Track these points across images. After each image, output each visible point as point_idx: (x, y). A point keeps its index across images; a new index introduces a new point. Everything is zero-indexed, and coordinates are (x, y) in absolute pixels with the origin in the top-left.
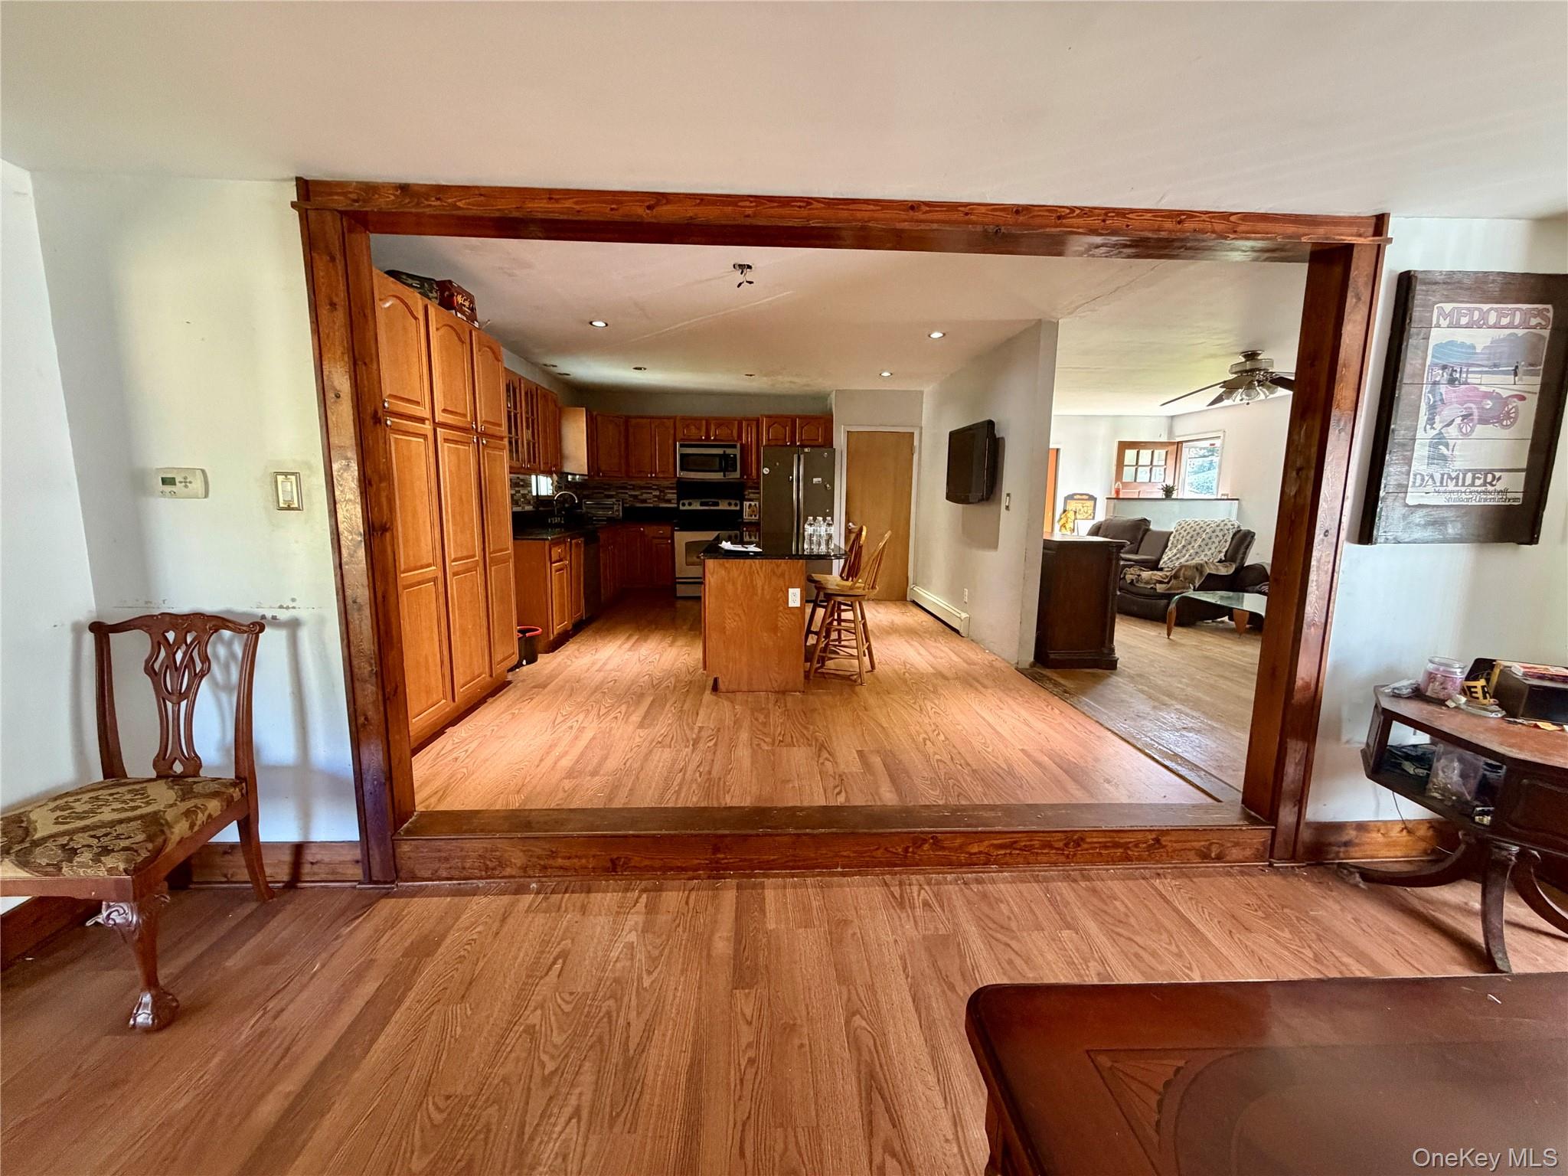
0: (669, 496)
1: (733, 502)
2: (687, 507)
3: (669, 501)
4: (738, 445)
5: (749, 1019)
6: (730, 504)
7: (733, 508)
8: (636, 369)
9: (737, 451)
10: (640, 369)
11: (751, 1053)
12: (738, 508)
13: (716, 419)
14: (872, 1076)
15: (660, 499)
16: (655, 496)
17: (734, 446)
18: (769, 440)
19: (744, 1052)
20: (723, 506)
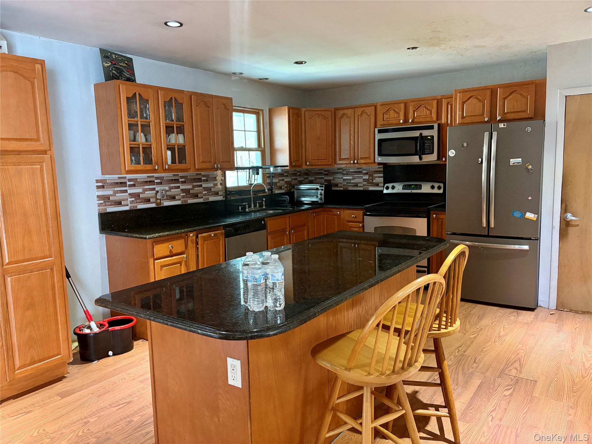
0: (377, 180)
1: (436, 185)
2: (390, 191)
3: (377, 185)
4: (436, 126)
6: (433, 187)
7: (436, 191)
8: (296, 63)
9: (434, 133)
10: (301, 63)
12: (441, 191)
13: (413, 101)
15: (370, 182)
16: (365, 180)
17: (432, 128)
18: (463, 117)
20: (426, 188)
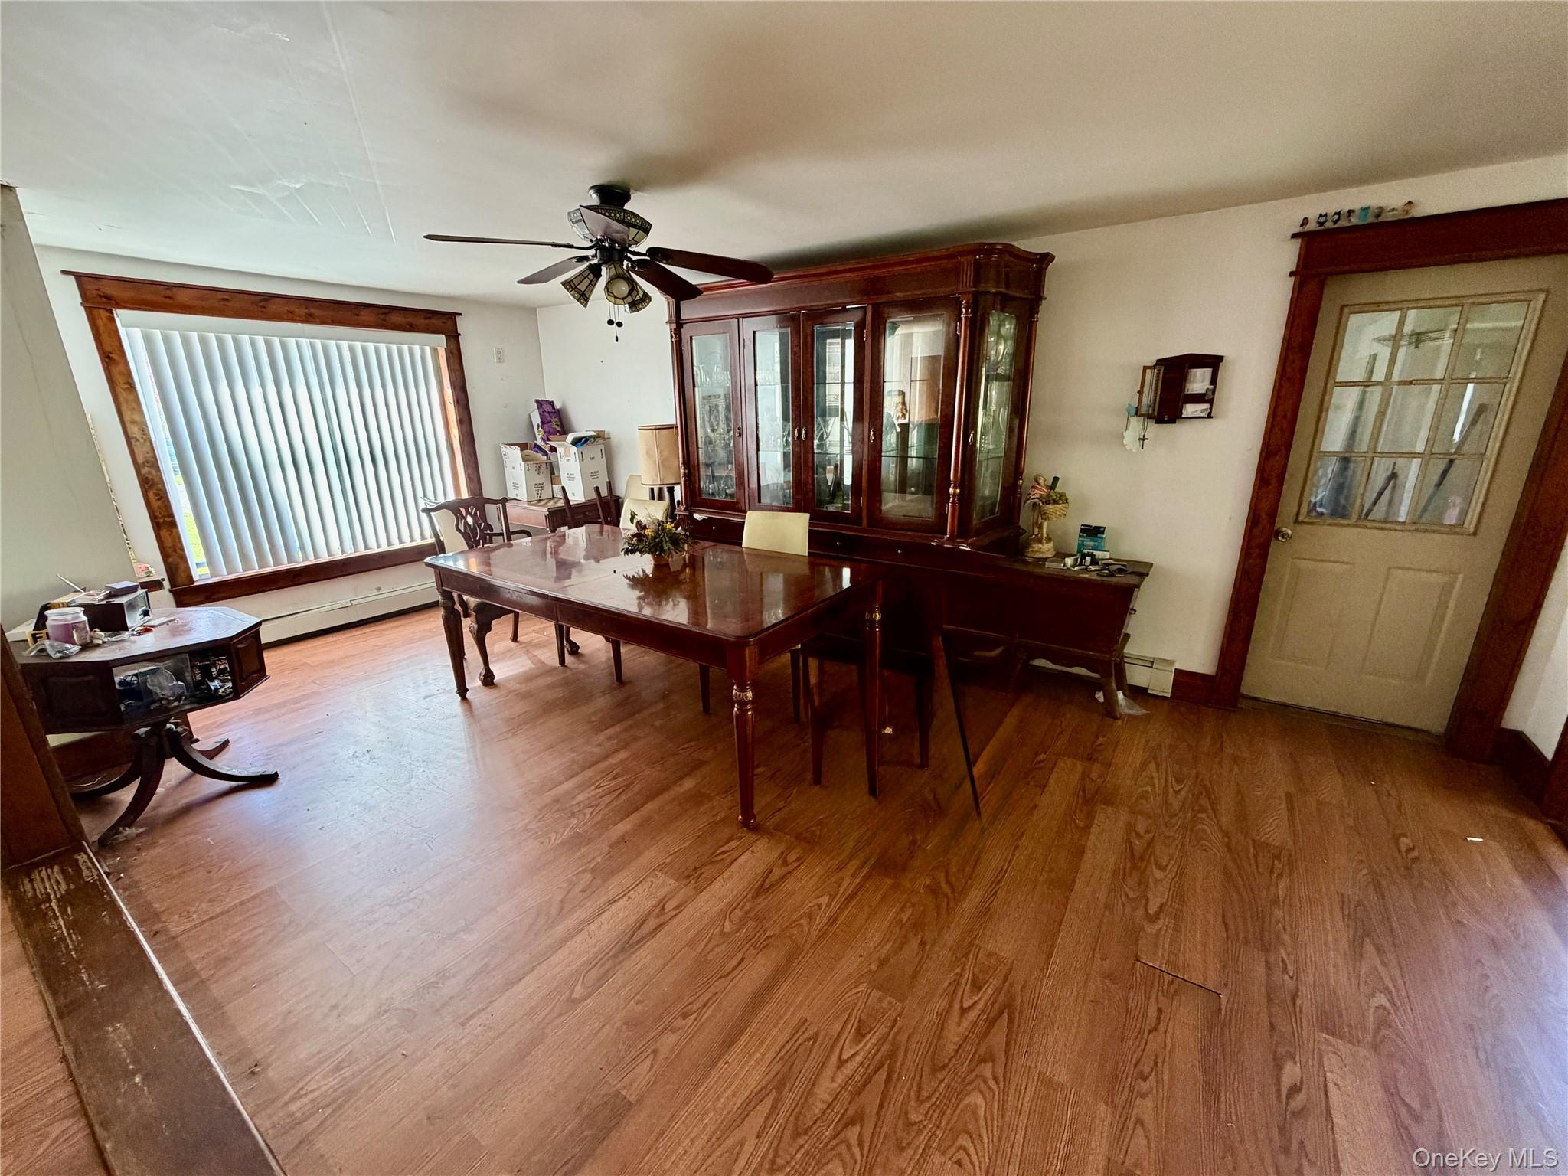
5: (652, 1056)
11: (680, 1022)
14: (623, 950)
19: (683, 1028)
